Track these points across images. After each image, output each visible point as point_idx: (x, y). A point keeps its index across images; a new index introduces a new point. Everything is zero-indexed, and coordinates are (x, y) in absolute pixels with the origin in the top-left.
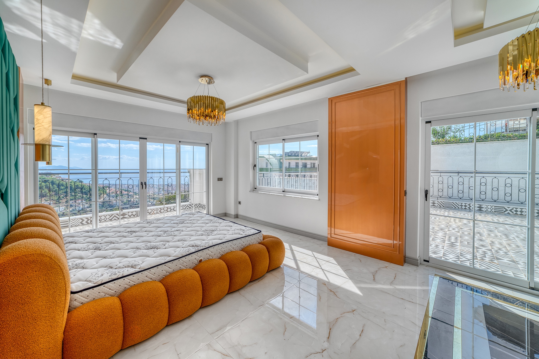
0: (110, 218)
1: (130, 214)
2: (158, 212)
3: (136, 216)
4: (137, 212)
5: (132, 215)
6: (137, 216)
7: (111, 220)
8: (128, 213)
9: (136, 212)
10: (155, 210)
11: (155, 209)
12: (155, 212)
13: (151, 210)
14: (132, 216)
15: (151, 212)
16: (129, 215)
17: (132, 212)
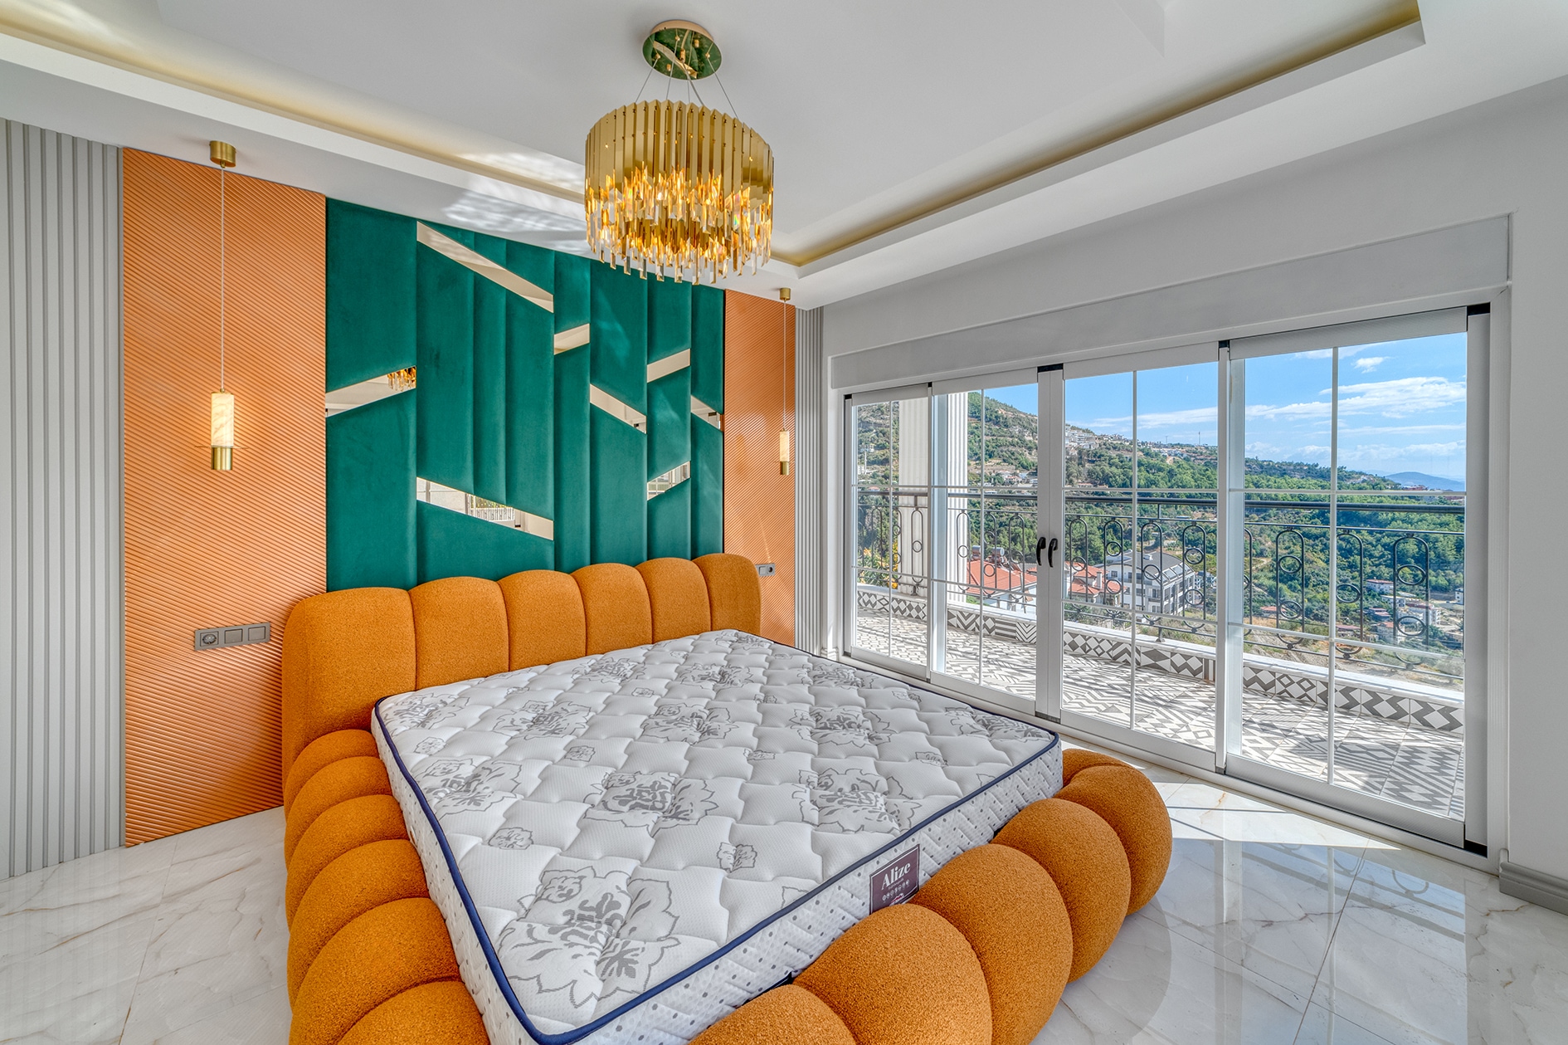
0: (1114, 653)
1: (1179, 661)
2: (1312, 693)
3: (1201, 675)
4: (1207, 661)
5: (1186, 666)
6: (1206, 677)
7: (1115, 659)
8: (1173, 654)
9: (1200, 659)
10: (1296, 680)
11: (1295, 675)
12: (1295, 690)
13: (1273, 674)
14: (1186, 672)
15: (1272, 684)
16: (1173, 664)
17: (1187, 657)
